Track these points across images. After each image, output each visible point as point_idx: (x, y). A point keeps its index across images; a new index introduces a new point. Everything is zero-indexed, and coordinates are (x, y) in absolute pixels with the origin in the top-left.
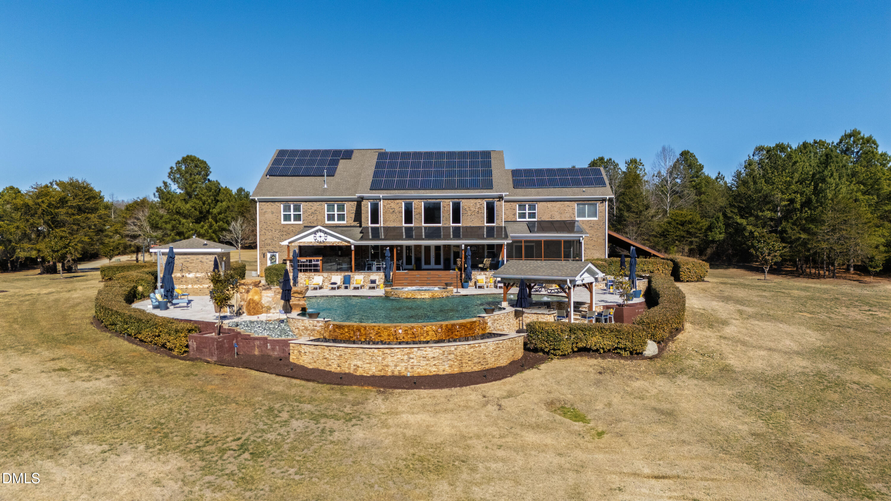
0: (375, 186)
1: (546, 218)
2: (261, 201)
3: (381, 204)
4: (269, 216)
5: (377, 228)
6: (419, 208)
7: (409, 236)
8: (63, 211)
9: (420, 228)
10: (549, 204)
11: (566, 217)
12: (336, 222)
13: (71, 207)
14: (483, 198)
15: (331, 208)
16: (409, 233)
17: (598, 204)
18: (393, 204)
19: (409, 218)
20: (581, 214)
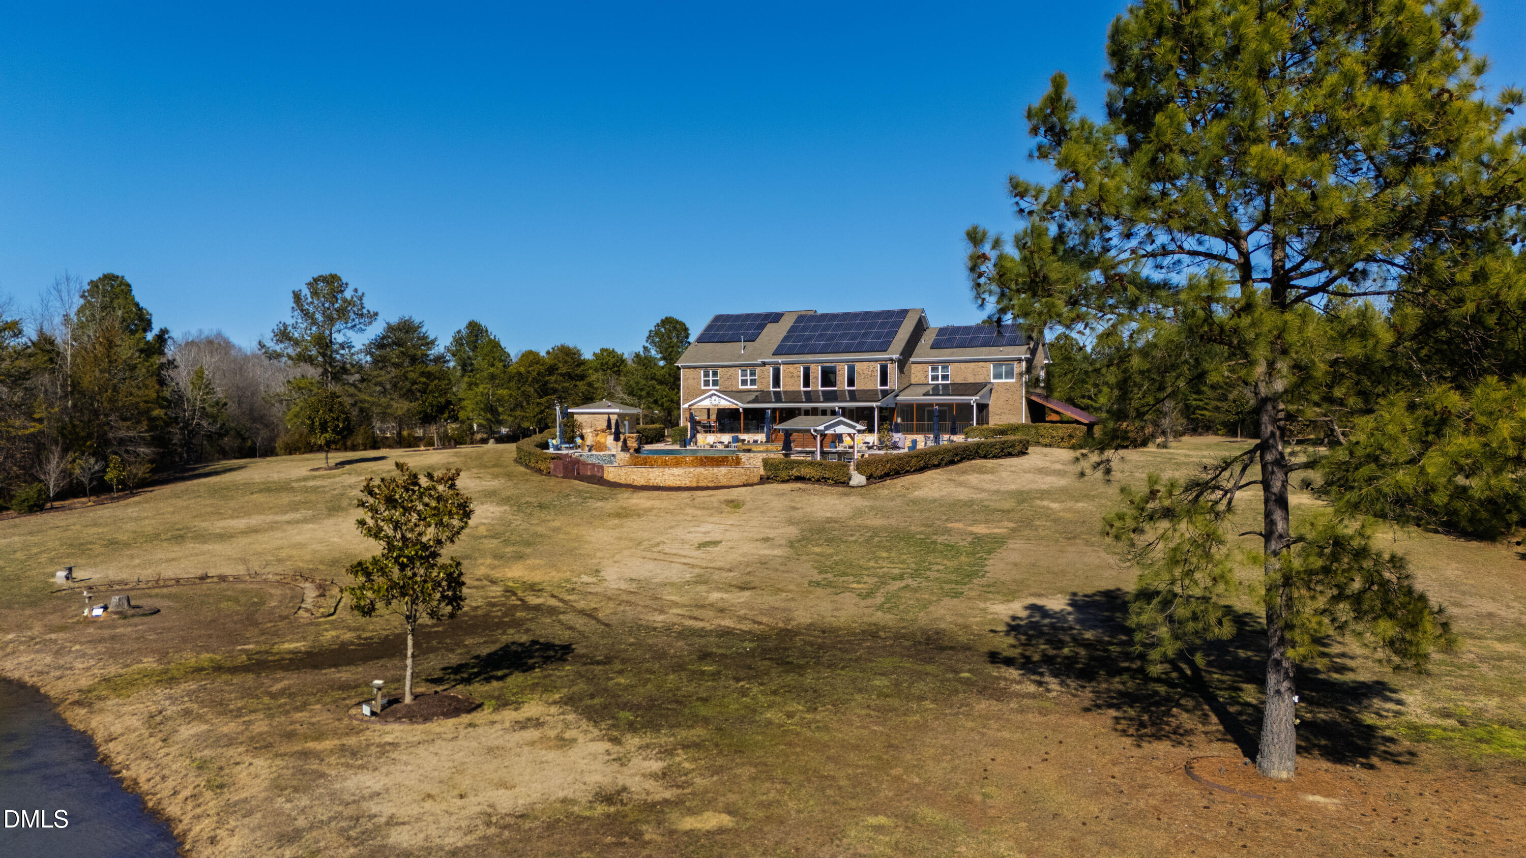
0: (777, 353)
1: (959, 380)
2: (685, 367)
3: (781, 367)
4: (691, 381)
5: (779, 392)
6: (817, 372)
7: (809, 400)
8: (553, 378)
9: (817, 391)
10: (963, 365)
11: (980, 379)
12: (749, 387)
13: (561, 375)
14: (876, 361)
15: (744, 373)
16: (809, 397)
17: (1016, 364)
18: (792, 368)
19: (807, 383)
20: (998, 375)
